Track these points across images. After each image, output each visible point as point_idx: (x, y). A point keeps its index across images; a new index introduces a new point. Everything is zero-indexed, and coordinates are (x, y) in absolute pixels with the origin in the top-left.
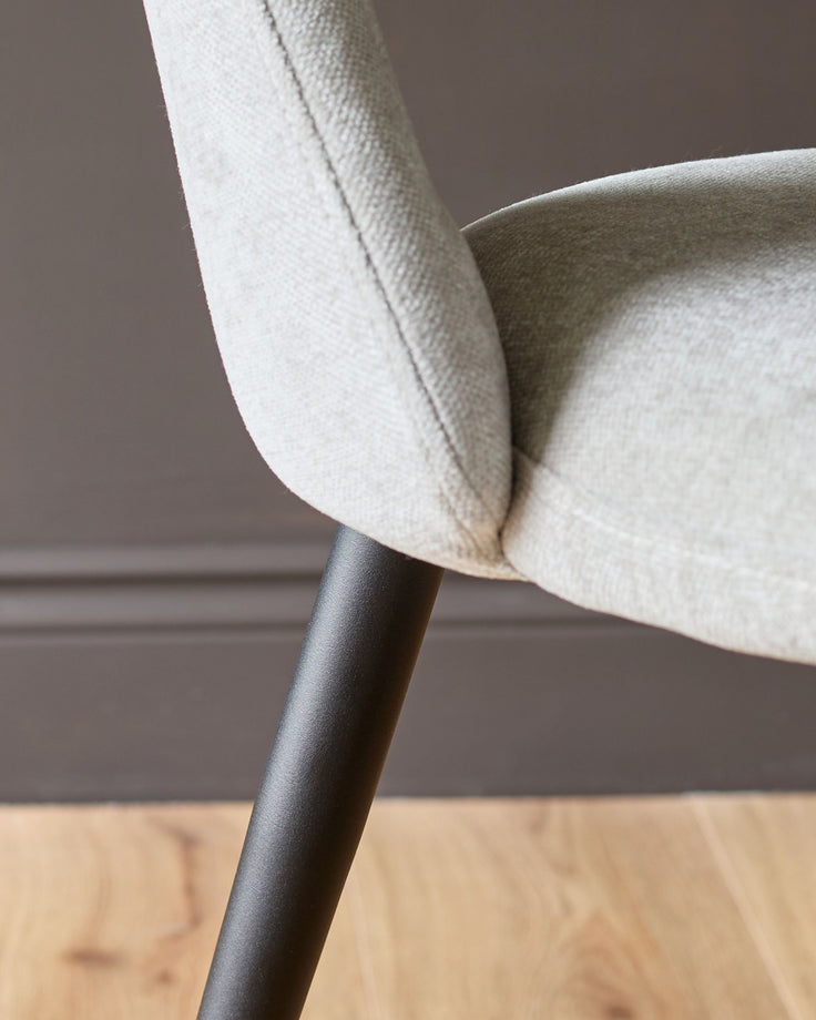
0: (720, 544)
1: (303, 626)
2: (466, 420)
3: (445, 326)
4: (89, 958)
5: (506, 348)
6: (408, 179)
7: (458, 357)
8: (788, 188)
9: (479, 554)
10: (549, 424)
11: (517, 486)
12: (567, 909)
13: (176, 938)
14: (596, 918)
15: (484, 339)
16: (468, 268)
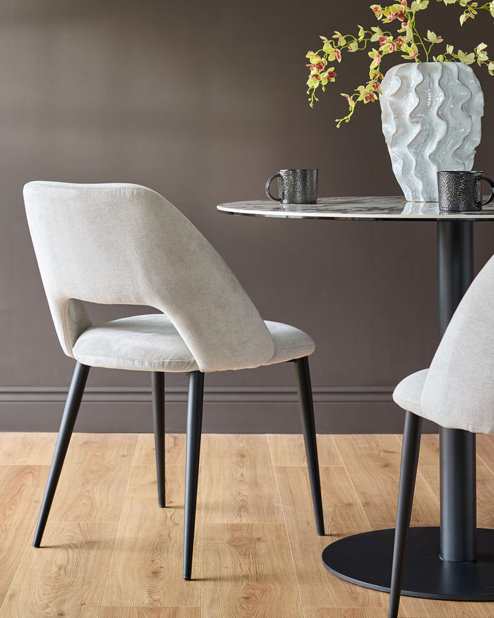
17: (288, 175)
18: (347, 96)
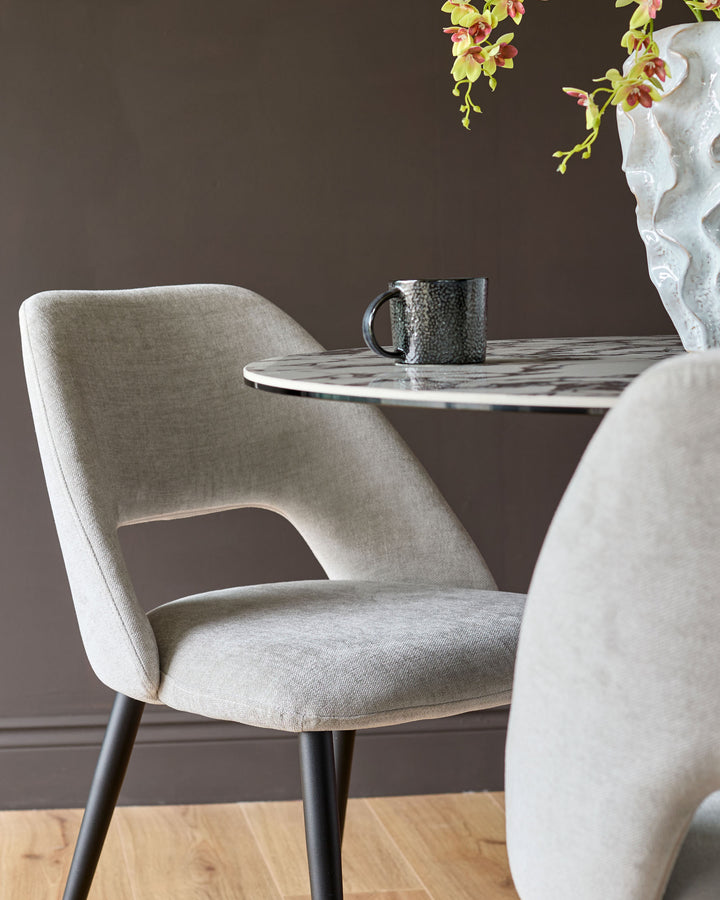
0: (209, 692)
1: (100, 744)
2: (148, 663)
3: (142, 640)
4: (31, 856)
5: (158, 646)
6: (133, 603)
7: (146, 648)
8: (236, 600)
9: (152, 698)
10: (169, 664)
11: (161, 680)
12: (194, 838)
13: (60, 850)
14: (204, 841)
15: (153, 644)
16: (148, 625)
17: (418, 293)
18: (582, 93)
